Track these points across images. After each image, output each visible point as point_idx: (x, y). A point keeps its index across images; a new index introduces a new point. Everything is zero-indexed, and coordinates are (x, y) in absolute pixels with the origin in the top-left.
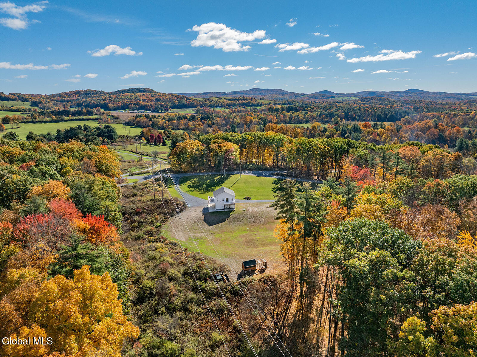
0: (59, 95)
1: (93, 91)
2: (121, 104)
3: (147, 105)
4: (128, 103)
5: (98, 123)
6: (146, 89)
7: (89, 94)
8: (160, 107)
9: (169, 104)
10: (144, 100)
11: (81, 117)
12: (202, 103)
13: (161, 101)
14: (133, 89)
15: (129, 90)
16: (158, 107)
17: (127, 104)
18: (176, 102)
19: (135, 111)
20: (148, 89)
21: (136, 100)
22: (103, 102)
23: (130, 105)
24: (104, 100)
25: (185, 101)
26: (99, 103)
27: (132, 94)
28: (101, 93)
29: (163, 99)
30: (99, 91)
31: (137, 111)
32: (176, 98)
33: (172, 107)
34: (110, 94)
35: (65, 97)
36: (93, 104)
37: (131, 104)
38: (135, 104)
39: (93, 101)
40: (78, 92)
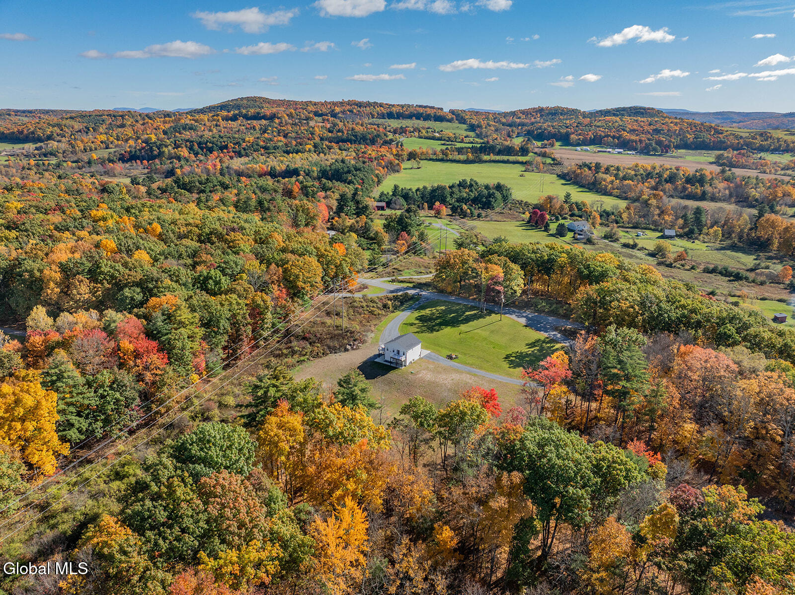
0: (513, 114)
1: (563, 109)
2: (591, 135)
3: (633, 141)
4: (603, 134)
5: (524, 170)
6: (649, 109)
7: (555, 114)
8: (654, 145)
9: (675, 140)
10: (632, 131)
11: (506, 158)
12: (745, 141)
13: (664, 134)
14: (624, 109)
15: (618, 110)
16: (651, 145)
17: (600, 135)
18: (690, 137)
19: (608, 150)
20: (653, 109)
21: (618, 131)
22: (563, 131)
23: (606, 139)
24: (567, 127)
25: (707, 137)
26: (559, 131)
27: (618, 119)
28: (574, 112)
29: (669, 130)
30: (573, 110)
31: (611, 150)
32: (694, 129)
33: (678, 147)
34: (585, 115)
35: (519, 118)
36: (549, 132)
37: (608, 136)
38: (614, 137)
39: (550, 129)
40: (540, 110)
